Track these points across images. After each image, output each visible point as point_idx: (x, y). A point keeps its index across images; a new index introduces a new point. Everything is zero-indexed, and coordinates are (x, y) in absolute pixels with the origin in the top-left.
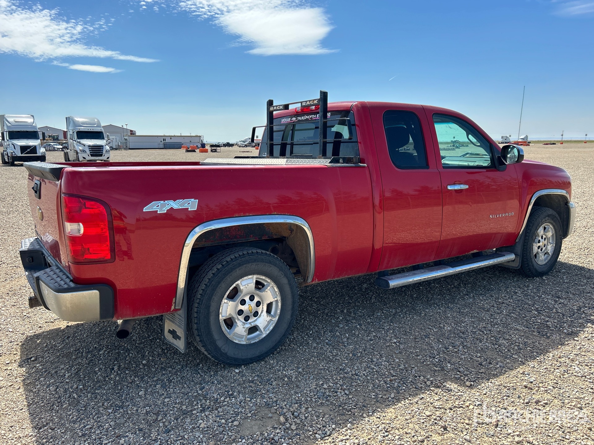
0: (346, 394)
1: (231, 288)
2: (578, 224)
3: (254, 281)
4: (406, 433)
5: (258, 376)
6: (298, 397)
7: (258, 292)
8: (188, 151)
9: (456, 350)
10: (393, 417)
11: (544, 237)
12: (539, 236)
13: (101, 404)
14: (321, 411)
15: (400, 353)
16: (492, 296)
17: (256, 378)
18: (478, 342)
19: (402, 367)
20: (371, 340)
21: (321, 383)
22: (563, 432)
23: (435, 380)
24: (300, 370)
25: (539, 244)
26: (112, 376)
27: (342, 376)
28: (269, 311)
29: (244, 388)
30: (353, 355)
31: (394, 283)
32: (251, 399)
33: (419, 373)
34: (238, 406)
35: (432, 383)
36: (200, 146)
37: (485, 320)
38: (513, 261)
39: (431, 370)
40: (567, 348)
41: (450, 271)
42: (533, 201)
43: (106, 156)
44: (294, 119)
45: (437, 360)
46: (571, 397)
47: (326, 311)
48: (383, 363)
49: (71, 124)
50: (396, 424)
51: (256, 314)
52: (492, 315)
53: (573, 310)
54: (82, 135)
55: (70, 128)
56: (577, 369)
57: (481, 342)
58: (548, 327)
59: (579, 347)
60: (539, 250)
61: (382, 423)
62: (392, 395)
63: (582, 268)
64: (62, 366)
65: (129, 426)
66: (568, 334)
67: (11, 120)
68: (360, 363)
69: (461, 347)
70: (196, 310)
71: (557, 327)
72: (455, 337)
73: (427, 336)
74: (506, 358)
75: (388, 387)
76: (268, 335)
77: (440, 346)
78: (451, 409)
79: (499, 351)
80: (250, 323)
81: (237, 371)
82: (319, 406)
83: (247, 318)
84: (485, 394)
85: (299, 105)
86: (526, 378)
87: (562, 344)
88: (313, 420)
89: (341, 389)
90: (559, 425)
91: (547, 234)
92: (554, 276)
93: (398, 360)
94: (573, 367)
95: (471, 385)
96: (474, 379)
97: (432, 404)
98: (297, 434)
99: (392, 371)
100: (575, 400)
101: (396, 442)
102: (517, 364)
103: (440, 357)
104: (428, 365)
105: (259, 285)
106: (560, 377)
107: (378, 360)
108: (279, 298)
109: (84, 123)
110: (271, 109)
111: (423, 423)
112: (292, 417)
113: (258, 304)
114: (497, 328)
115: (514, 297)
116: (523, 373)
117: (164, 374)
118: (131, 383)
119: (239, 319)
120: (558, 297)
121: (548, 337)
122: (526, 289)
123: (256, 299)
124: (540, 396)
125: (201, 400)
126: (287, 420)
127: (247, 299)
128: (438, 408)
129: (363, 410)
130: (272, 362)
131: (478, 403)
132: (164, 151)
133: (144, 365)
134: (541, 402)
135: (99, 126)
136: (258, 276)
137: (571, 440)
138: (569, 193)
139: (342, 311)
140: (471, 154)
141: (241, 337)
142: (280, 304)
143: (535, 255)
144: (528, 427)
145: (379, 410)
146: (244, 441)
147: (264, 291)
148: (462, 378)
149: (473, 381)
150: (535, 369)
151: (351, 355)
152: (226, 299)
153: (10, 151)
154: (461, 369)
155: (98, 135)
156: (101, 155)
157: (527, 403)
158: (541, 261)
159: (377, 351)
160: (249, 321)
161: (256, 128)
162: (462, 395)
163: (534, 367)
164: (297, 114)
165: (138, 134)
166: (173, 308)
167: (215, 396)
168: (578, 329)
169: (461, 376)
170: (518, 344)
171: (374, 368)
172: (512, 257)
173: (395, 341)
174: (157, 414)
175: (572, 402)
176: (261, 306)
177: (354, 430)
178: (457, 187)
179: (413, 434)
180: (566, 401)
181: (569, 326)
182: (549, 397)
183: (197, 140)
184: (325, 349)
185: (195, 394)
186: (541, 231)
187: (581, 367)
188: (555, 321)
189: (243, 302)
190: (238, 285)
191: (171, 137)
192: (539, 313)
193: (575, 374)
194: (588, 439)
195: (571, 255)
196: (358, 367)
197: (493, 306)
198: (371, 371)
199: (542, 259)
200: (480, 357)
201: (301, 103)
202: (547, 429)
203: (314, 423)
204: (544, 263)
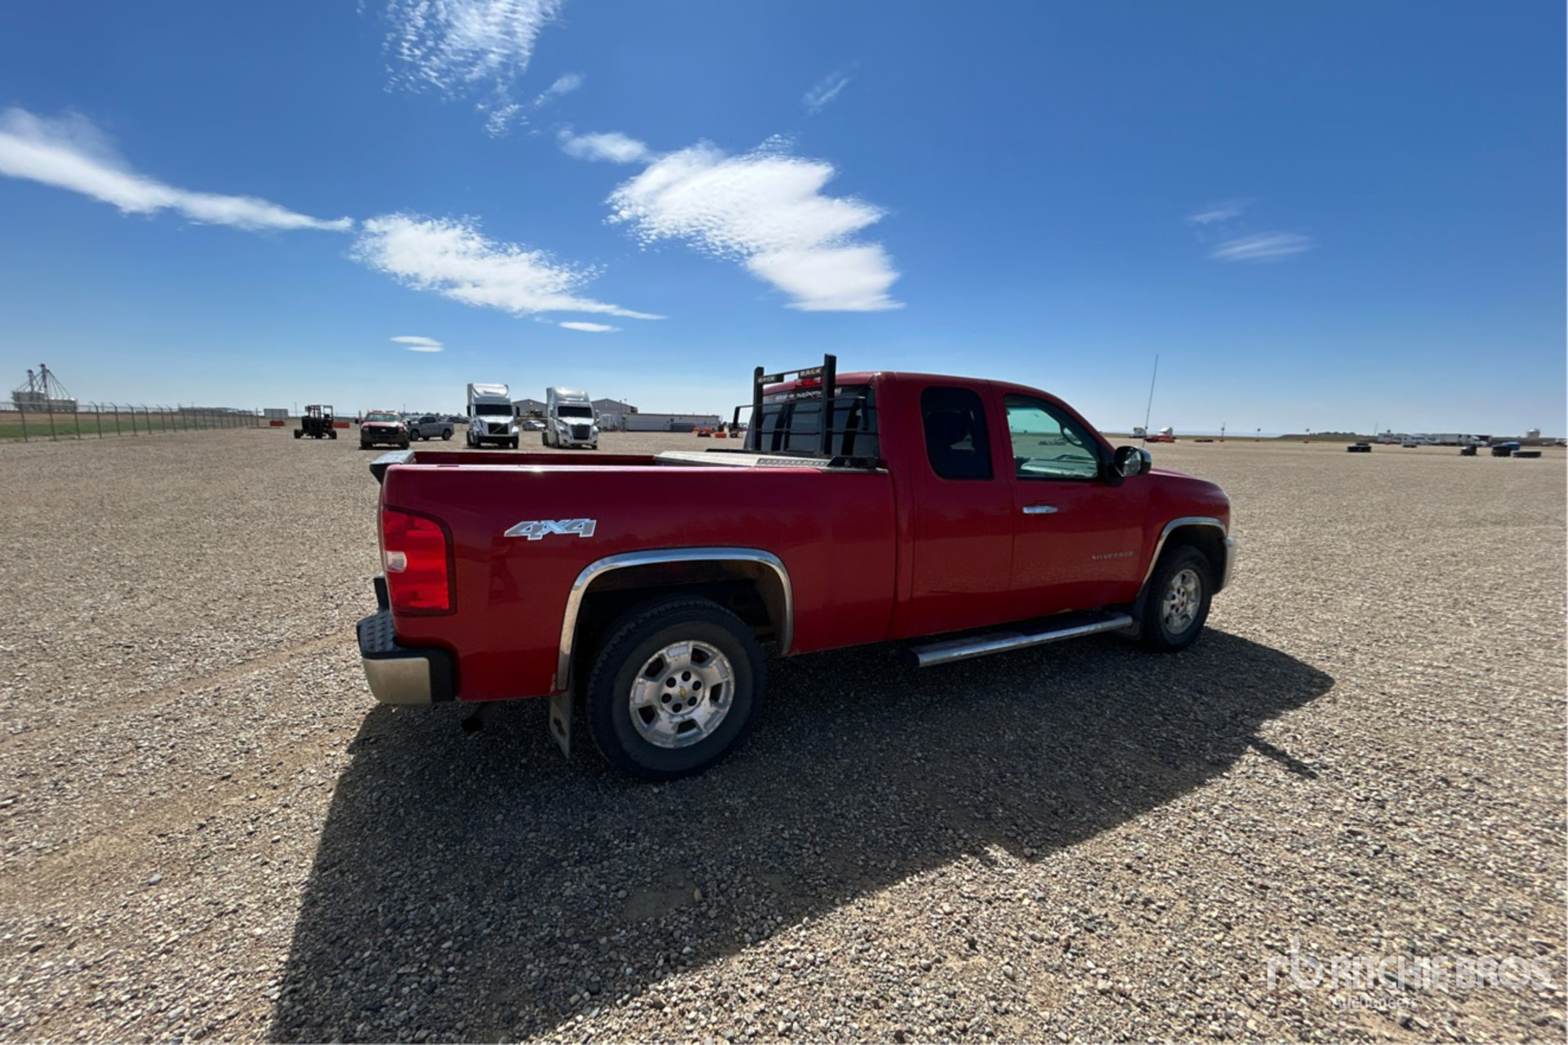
0: (816, 853)
1: (650, 660)
2: (1241, 566)
3: (690, 650)
4: (902, 948)
5: (685, 802)
6: (737, 851)
7: (696, 667)
8: (700, 435)
9: (1016, 781)
10: (886, 909)
11: (1182, 590)
12: (1173, 589)
13: (431, 832)
14: (766, 884)
15: (924, 779)
16: (1091, 683)
17: (680, 807)
18: (1056, 767)
19: (921, 807)
20: (881, 750)
21: (781, 826)
22: (1191, 979)
23: (973, 838)
24: (754, 798)
25: (1173, 602)
26: (469, 782)
27: (818, 816)
28: (714, 697)
29: (657, 823)
30: (847, 776)
31: (926, 659)
32: (661, 847)
33: (947, 821)
34: (635, 860)
35: (965, 844)
36: (716, 428)
37: (1073, 727)
38: (1130, 627)
39: (969, 817)
40: (1209, 792)
41: (1024, 641)
42: (1165, 534)
43: (593, 439)
44: (792, 396)
45: (981, 799)
46: (1211, 897)
47: (823, 692)
48: (891, 797)
49: (553, 397)
50: (888, 926)
51: (693, 701)
52: (1086, 717)
53: (1223, 717)
54: (566, 411)
55: (552, 402)
56: (1225, 837)
57: (1061, 768)
58: (1178, 746)
59: (1229, 792)
60: (1174, 611)
61: (865, 921)
62: (893, 864)
63: (1243, 641)
64: (406, 757)
65: (457, 879)
66: (1212, 764)
67: (480, 390)
68: (854, 795)
69: (1026, 775)
70: (590, 693)
71: (1193, 748)
72: (1020, 755)
73: (973, 751)
74: (1100, 803)
75: (890, 846)
76: (711, 736)
77: (992, 771)
78: (989, 902)
79: (1091, 788)
80: (682, 716)
81: (656, 790)
82: (766, 872)
83: (677, 708)
84: (1055, 876)
85: (796, 376)
86: (1131, 848)
87: (1201, 784)
88: (747, 902)
89: (811, 843)
90: (1183, 959)
91: (1187, 586)
92: (1194, 653)
93: (916, 793)
94: (1218, 833)
95: (1033, 854)
96: (1039, 843)
97: (958, 887)
98: (713, 929)
99: (902, 814)
100: (1218, 904)
101: (880, 965)
102: (1117, 818)
103: (988, 793)
104: (966, 807)
105: (699, 657)
106: (1192, 851)
107: (884, 789)
108: (731, 678)
109: (568, 396)
110: (760, 380)
111: (936, 928)
112: (716, 890)
113: (697, 686)
114: (1093, 743)
115: (1127, 687)
116: (1126, 838)
117: (544, 786)
118: (491, 797)
119: (663, 709)
120: (1200, 692)
121: (1177, 768)
122: (1147, 673)
123: (693, 679)
124: (1152, 890)
125: (582, 841)
126: (705, 895)
127: (678, 677)
128: (969, 898)
129: (838, 889)
130: (714, 778)
131: (1040, 894)
132: (670, 435)
133: (522, 766)
134: (1153, 903)
135: (586, 400)
136: (697, 643)
137: (1206, 999)
138: (1226, 523)
139: (848, 695)
140: (1071, 457)
141: (667, 736)
142: (732, 687)
143: (1167, 620)
144: (1125, 957)
145: (865, 892)
146: (624, 932)
147: (707, 666)
148: (1019, 838)
149: (1037, 848)
150: (1149, 831)
151: (842, 777)
152: (642, 677)
153: (476, 429)
154: (1020, 822)
155: (584, 412)
156: (586, 438)
157: (1128, 903)
158: (1177, 628)
159: (886, 773)
160: (681, 712)
161: (742, 410)
162: (1012, 875)
163: (1147, 827)
164: (796, 389)
165: (640, 411)
166: (552, 688)
167: (607, 834)
168: (1231, 755)
169: (1018, 834)
170: (1123, 777)
171: (874, 806)
172: (1127, 621)
173: (920, 755)
174: (507, 862)
175: (1212, 909)
176: (701, 690)
177: (814, 930)
178: (1039, 510)
179: (913, 952)
180: (1202, 906)
181: (1215, 748)
182: (1170, 894)
183: (713, 421)
184: (804, 761)
185: (578, 828)
186: (1177, 582)
187: (1232, 834)
188: (1192, 737)
189: (671, 683)
190: (662, 655)
191: (681, 416)
192: (1165, 719)
193: (1220, 847)
194: (1239, 1000)
195: (1225, 617)
196: (847, 801)
197: (1090, 701)
198: (868, 810)
199: (1177, 625)
200: (1056, 798)
201: (799, 372)
202: (1160, 966)
203: (748, 907)
204: (1181, 631)
